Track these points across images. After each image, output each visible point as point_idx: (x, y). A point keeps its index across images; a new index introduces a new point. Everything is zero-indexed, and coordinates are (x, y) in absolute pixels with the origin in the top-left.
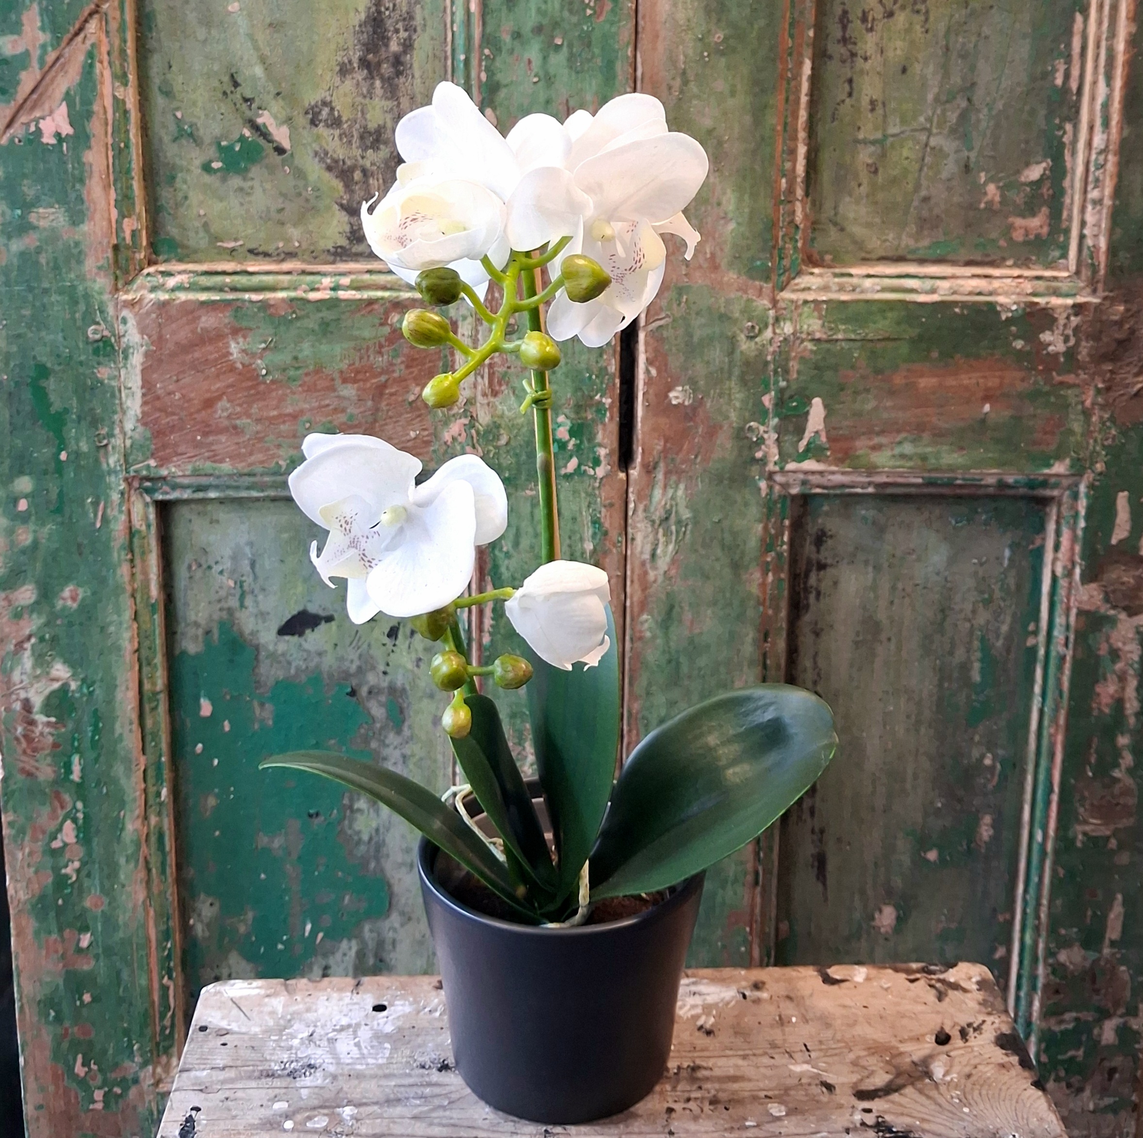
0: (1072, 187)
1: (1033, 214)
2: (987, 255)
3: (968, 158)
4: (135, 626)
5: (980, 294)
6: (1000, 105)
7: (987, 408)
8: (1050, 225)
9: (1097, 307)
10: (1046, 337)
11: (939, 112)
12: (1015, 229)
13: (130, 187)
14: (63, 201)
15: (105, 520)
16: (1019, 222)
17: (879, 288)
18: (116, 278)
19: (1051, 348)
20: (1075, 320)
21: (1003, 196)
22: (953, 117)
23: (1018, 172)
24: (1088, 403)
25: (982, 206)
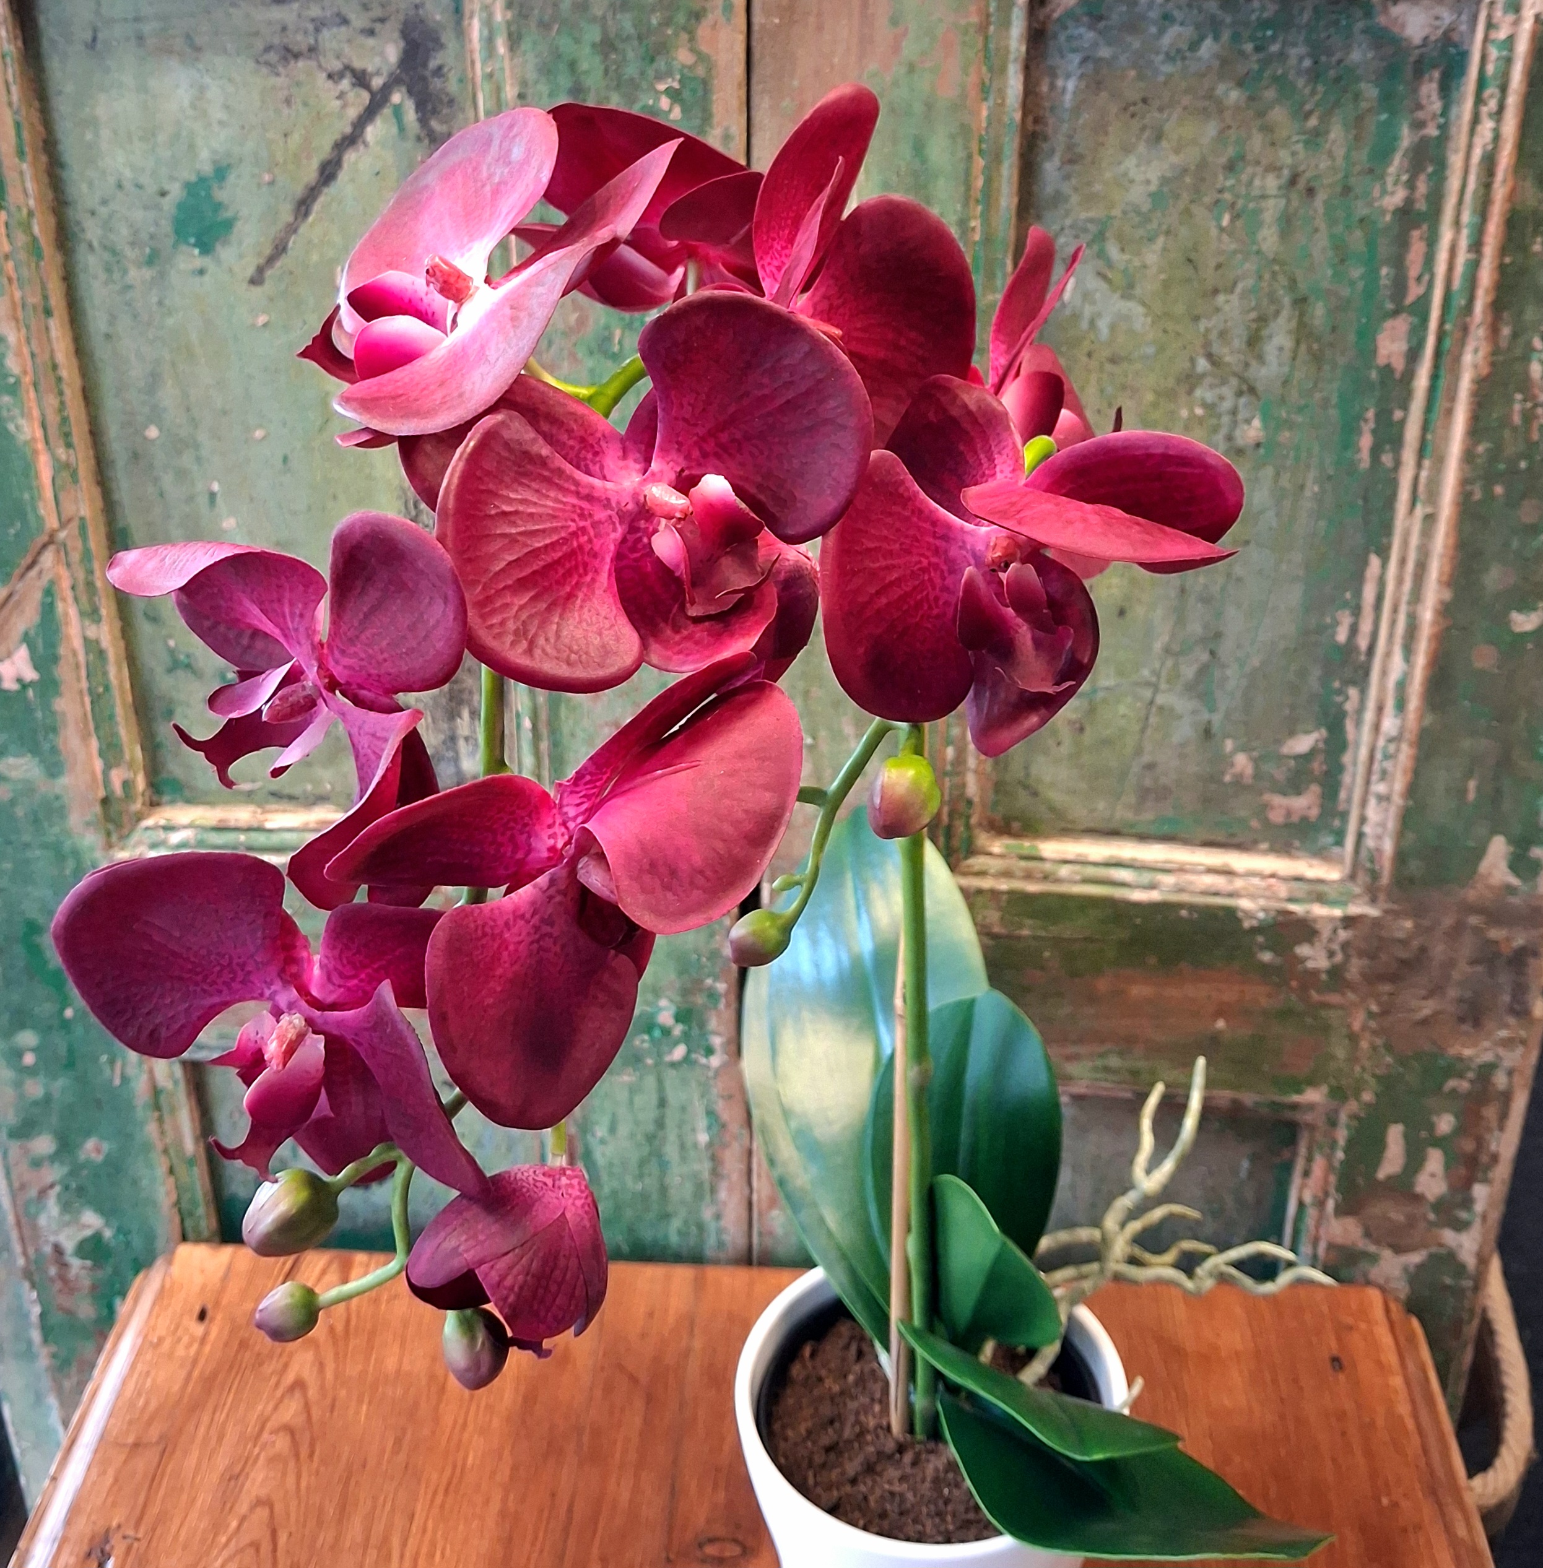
0: (1355, 764)
1: (1298, 793)
2: (1233, 835)
3: (1209, 722)
4: (172, 1180)
5: (1216, 894)
6: (1256, 662)
7: (1221, 1024)
8: (1322, 806)
9: (1376, 923)
10: (1303, 950)
11: (1169, 663)
12: (1272, 808)
13: (115, 734)
14: (35, 750)
15: (125, 1079)
16: (1277, 800)
17: (1078, 877)
18: (109, 834)
19: (1310, 964)
20: (1343, 935)
21: (1257, 767)
22: (1189, 672)
23: (1279, 742)
24: (1357, 1026)
25: (1227, 778)
